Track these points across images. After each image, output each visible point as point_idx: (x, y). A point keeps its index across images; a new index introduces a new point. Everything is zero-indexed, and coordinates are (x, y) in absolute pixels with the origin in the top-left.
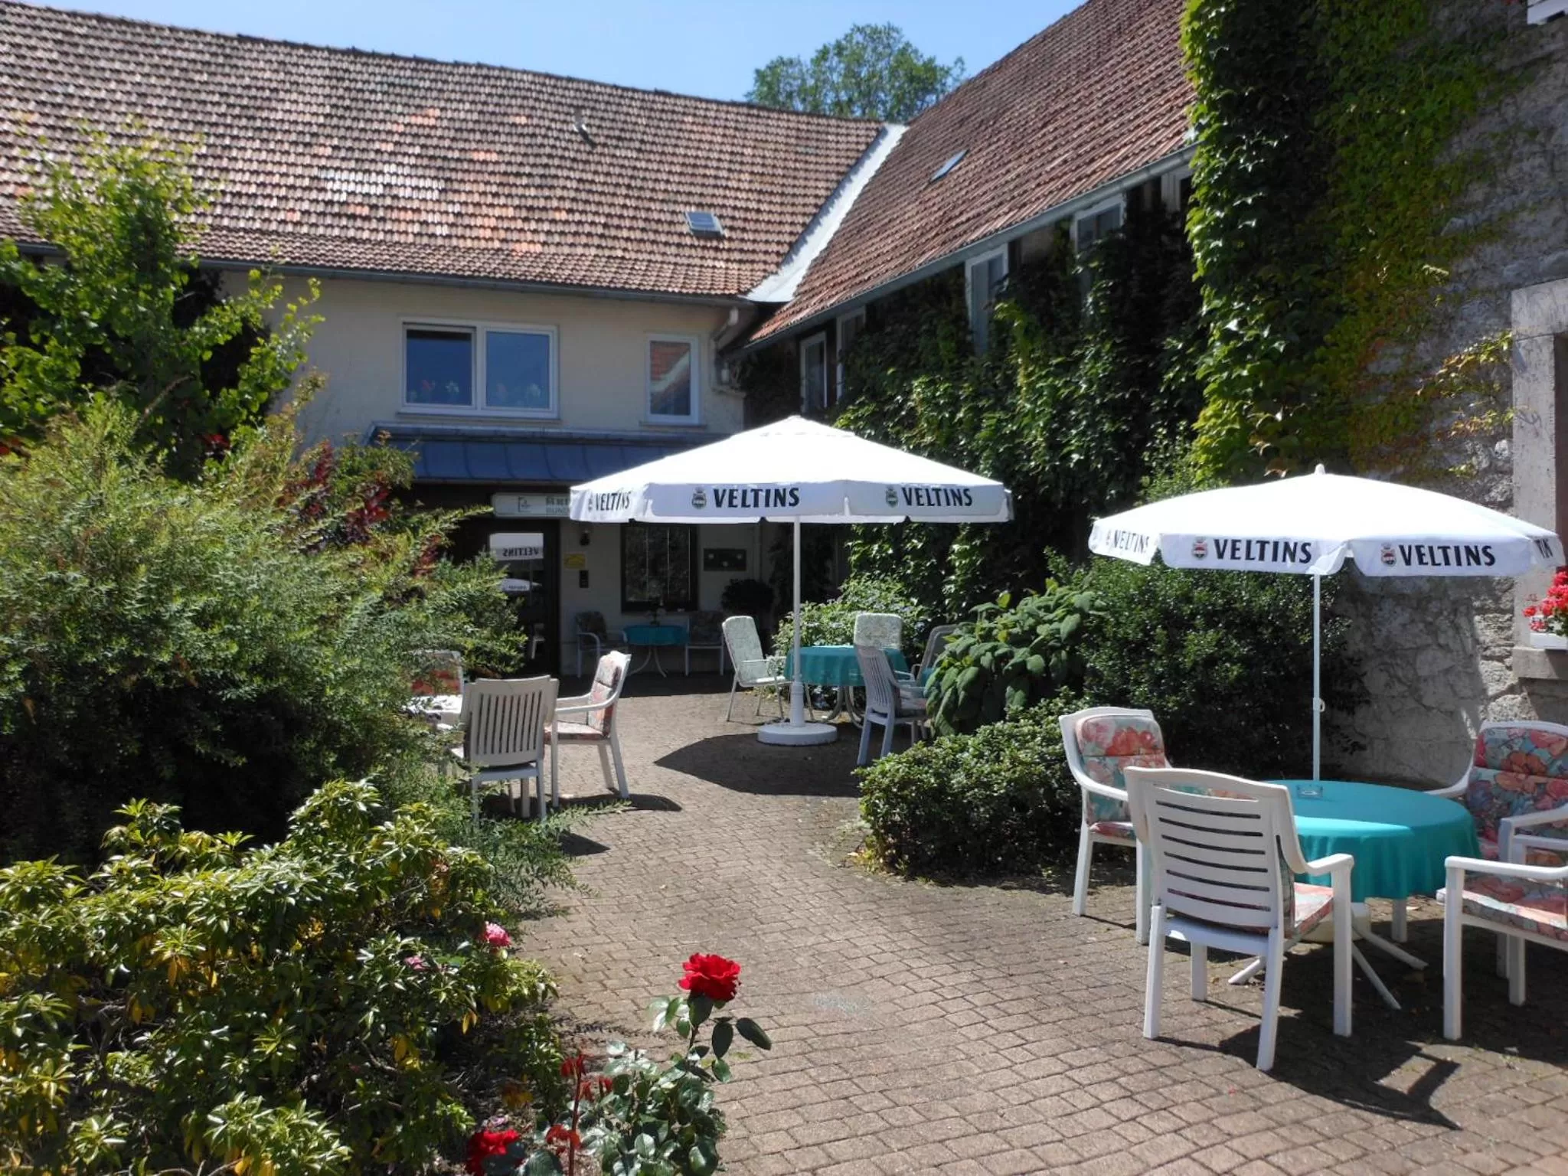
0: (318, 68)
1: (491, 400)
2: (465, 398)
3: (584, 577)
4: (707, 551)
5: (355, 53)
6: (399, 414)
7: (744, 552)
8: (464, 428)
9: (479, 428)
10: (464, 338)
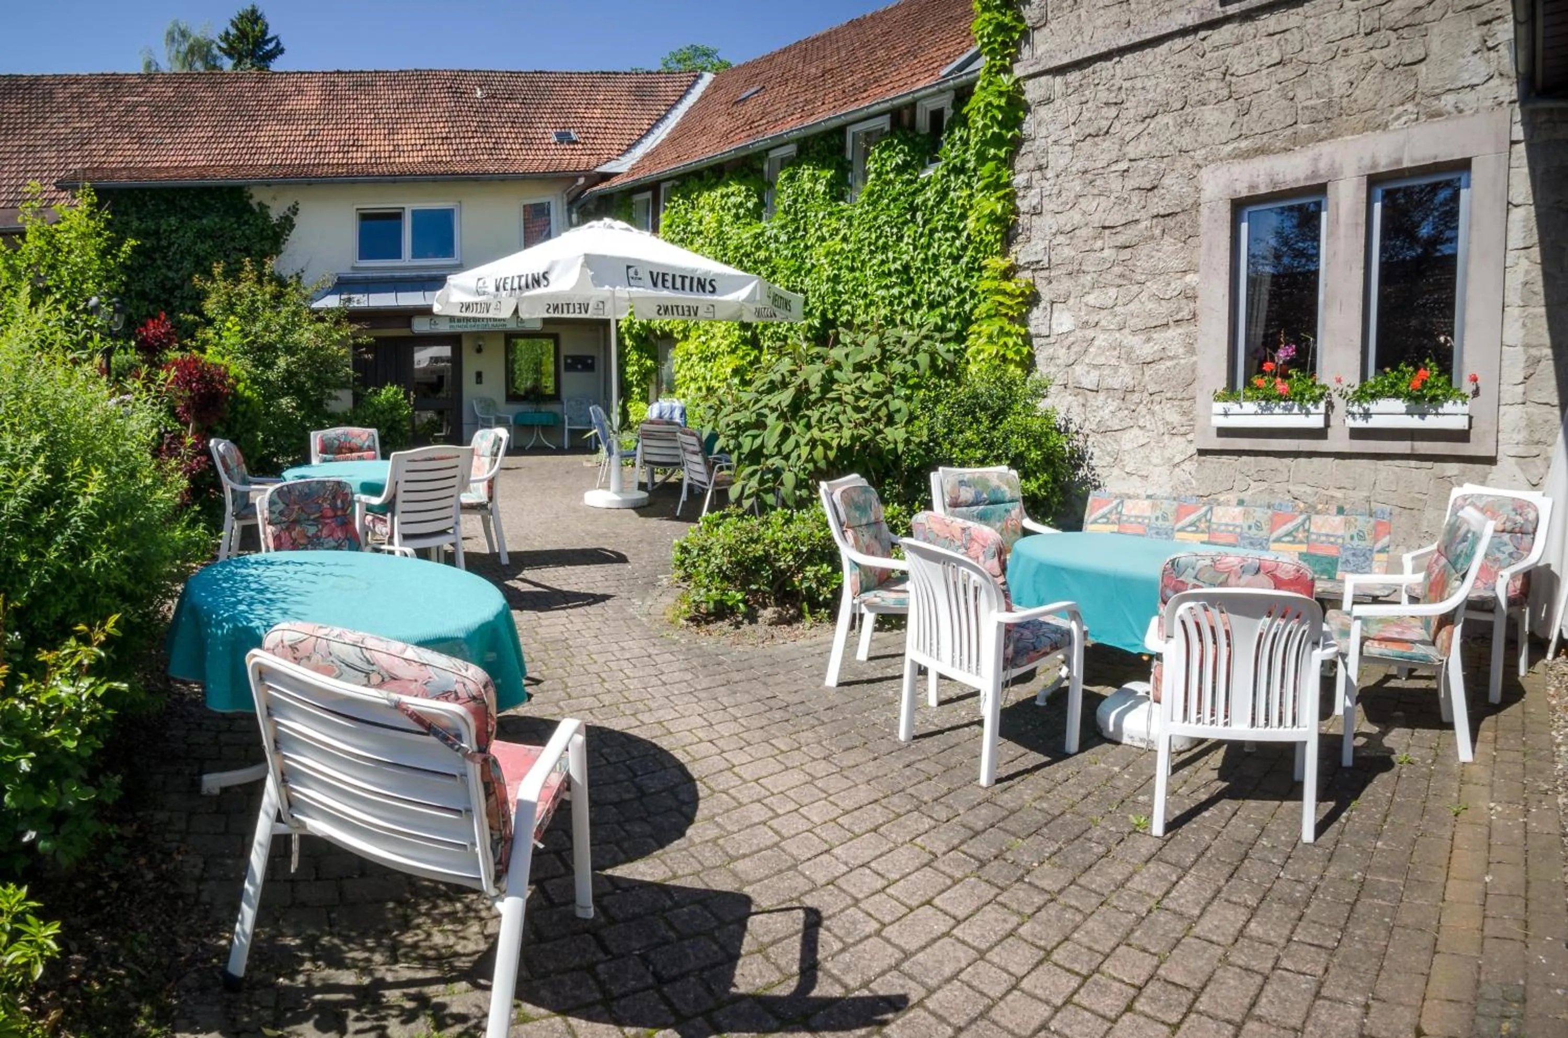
0: (317, 82)
1: (415, 256)
2: (397, 255)
3: (479, 375)
4: (566, 357)
5: (339, 72)
6: (353, 268)
7: (592, 358)
8: (397, 274)
9: (407, 274)
10: (397, 216)
